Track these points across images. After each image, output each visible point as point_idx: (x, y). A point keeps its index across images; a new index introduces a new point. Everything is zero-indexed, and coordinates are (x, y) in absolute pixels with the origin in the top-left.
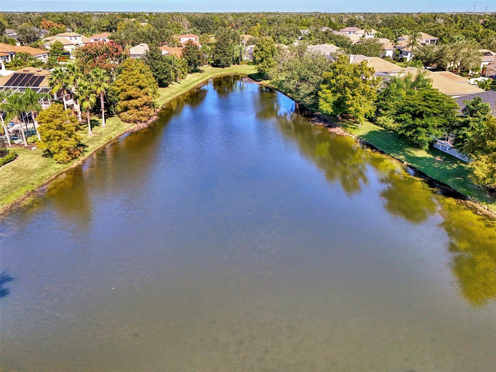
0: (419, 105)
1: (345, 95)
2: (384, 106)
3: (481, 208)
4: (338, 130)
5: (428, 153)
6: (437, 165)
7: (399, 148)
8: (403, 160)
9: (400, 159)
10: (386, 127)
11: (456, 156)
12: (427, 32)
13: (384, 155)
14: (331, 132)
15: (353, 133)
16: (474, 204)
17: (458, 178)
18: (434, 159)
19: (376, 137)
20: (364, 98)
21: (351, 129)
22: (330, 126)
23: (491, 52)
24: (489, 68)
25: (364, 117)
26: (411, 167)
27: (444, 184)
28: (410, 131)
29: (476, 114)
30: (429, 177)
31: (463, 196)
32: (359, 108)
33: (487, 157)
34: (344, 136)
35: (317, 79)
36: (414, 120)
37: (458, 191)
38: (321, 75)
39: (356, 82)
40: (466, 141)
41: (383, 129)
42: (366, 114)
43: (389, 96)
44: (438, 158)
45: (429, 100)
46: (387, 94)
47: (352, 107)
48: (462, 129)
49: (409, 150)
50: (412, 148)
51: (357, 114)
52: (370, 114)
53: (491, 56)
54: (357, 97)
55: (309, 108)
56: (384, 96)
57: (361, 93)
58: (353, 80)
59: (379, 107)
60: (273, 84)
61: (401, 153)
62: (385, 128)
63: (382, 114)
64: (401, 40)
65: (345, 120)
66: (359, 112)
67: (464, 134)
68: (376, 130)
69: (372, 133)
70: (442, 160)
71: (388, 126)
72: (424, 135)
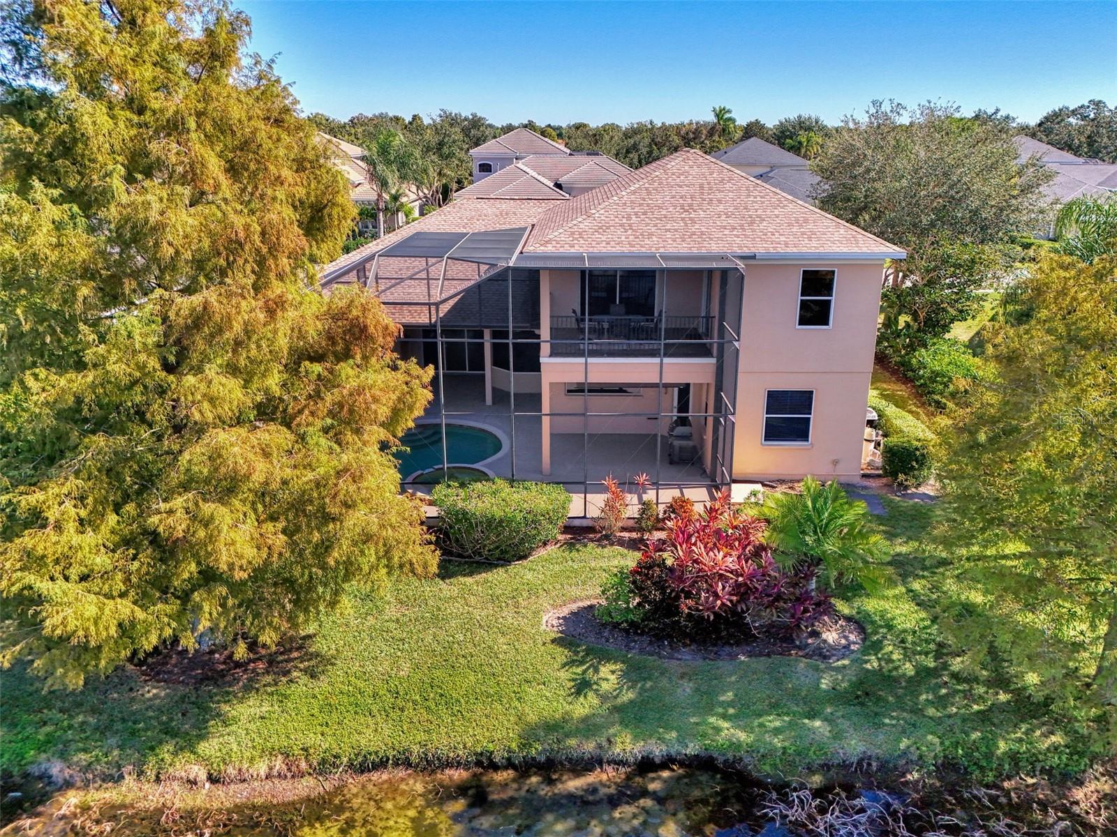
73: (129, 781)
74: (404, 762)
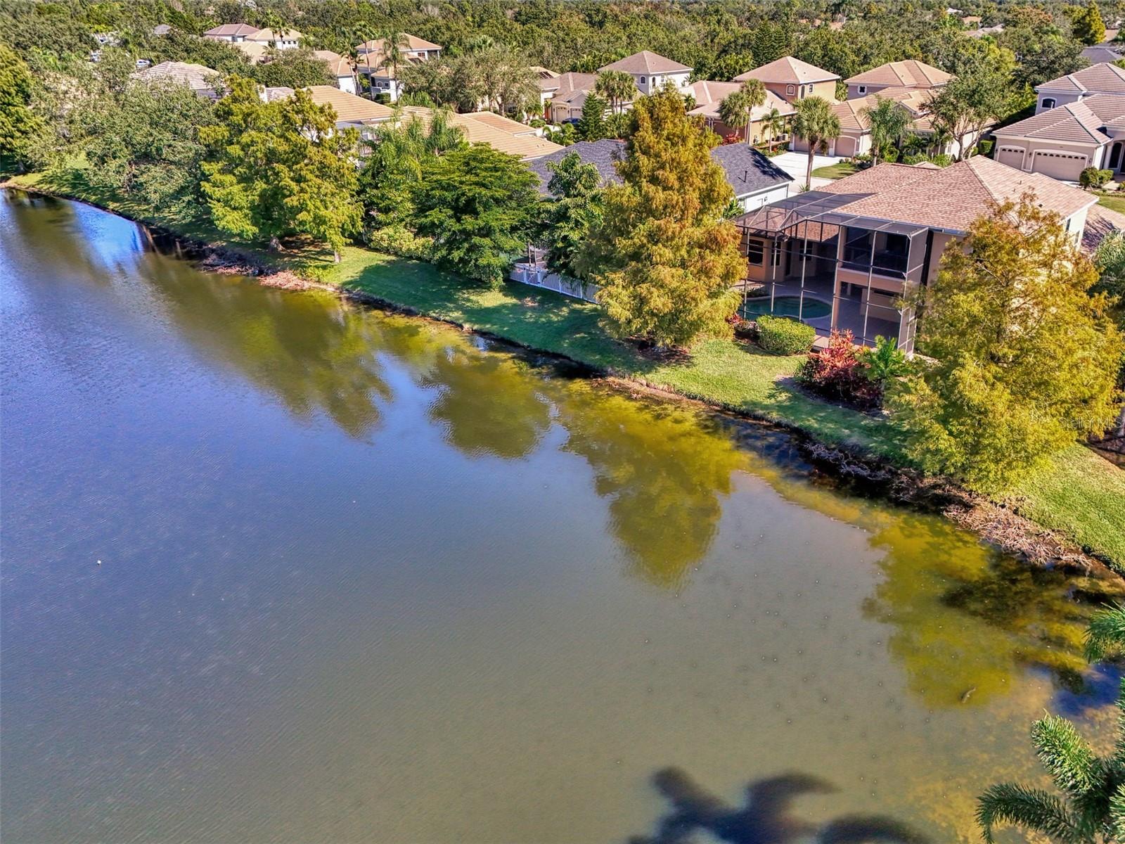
0: (461, 183)
1: (276, 182)
2: (379, 201)
3: (636, 386)
4: (285, 279)
5: (505, 295)
6: (531, 317)
7: (444, 297)
8: (461, 321)
9: (454, 320)
10: (400, 253)
11: (560, 291)
12: (415, 34)
13: (415, 318)
14: (268, 287)
15: (325, 280)
16: (621, 381)
17: (578, 336)
18: (522, 306)
19: (383, 279)
20: (328, 186)
21: (317, 271)
22: (261, 273)
23: (550, 72)
24: (557, 104)
25: (340, 234)
26: (483, 334)
27: (556, 356)
28: (458, 248)
29: (576, 189)
30: (523, 347)
31: (597, 371)
32: (323, 212)
33: (623, 274)
34: (305, 291)
35: (185, 149)
36: (459, 220)
37: (586, 362)
38: (195, 139)
39: (296, 146)
40: (571, 251)
41: (393, 258)
42: (343, 225)
43: (386, 176)
44: (529, 302)
45: (480, 169)
46: (377, 170)
47: (304, 213)
48: (558, 228)
49: (466, 296)
50: (471, 291)
51: (322, 230)
52: (353, 225)
53: (552, 80)
54: (310, 183)
55: (188, 235)
56: (374, 176)
57: (317, 173)
58: (287, 140)
59: (369, 205)
60: (51, 182)
61: (452, 305)
62: (396, 254)
63: (380, 223)
64: (365, 52)
65: (296, 251)
66: (324, 222)
67: (565, 238)
68: (379, 262)
69: (371, 273)
70: (536, 304)
71: (404, 249)
72: (488, 252)
73: (626, 379)
74: (702, 399)
